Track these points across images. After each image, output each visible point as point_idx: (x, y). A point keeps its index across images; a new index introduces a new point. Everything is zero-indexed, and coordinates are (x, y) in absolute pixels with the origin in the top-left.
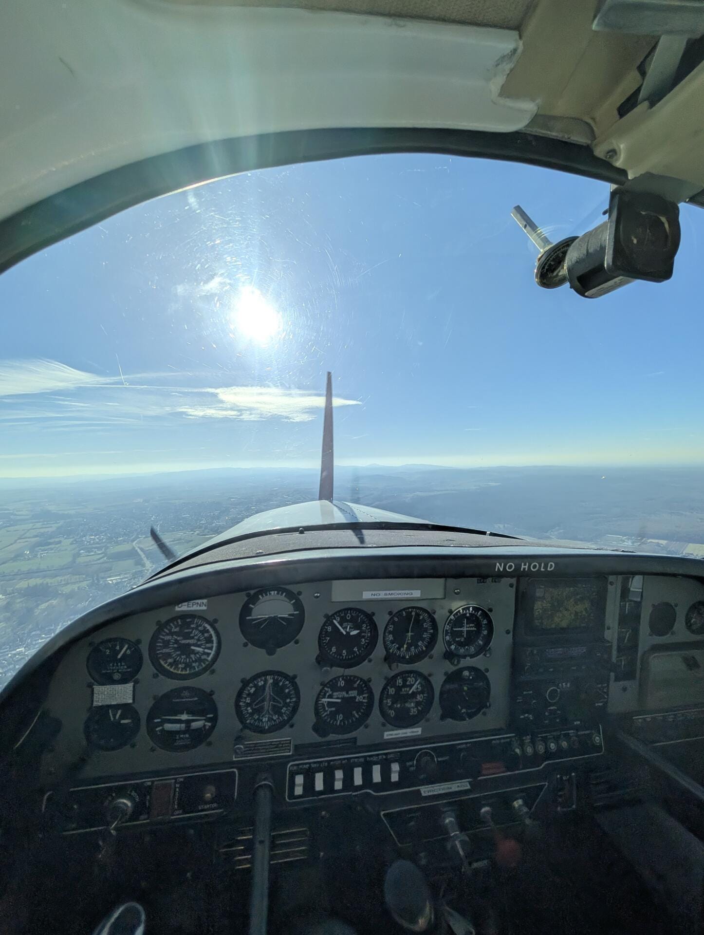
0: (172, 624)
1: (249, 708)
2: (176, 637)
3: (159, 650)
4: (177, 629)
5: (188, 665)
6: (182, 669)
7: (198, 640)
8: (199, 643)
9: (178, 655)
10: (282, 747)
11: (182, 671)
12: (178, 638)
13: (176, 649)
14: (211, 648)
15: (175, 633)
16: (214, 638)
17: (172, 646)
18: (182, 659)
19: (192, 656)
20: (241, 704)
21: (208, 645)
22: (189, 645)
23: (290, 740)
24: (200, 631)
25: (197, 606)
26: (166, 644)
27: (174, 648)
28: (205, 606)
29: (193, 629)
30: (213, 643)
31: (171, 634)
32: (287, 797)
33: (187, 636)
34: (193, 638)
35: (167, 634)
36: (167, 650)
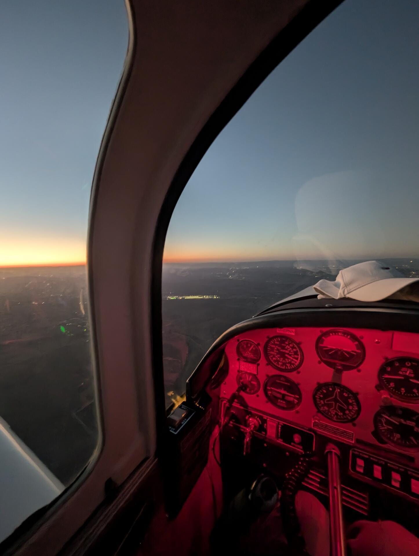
0: (275, 339)
1: (322, 401)
2: (277, 347)
3: (269, 352)
4: (278, 343)
5: (284, 364)
6: (281, 365)
7: (290, 351)
8: (290, 353)
9: (279, 357)
10: (346, 435)
11: (281, 366)
12: (279, 348)
13: (277, 354)
14: (297, 359)
15: (276, 345)
16: (299, 353)
17: (275, 351)
18: (281, 359)
19: (286, 359)
20: (317, 397)
21: (296, 356)
22: (285, 353)
23: (353, 434)
24: (291, 347)
25: (289, 332)
26: (272, 349)
27: (276, 353)
28: (294, 333)
29: (287, 345)
30: (298, 356)
31: (274, 344)
32: (350, 468)
33: (283, 348)
34: (286, 350)
35: (272, 344)
36: (273, 353)
